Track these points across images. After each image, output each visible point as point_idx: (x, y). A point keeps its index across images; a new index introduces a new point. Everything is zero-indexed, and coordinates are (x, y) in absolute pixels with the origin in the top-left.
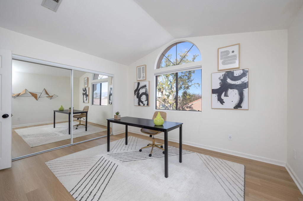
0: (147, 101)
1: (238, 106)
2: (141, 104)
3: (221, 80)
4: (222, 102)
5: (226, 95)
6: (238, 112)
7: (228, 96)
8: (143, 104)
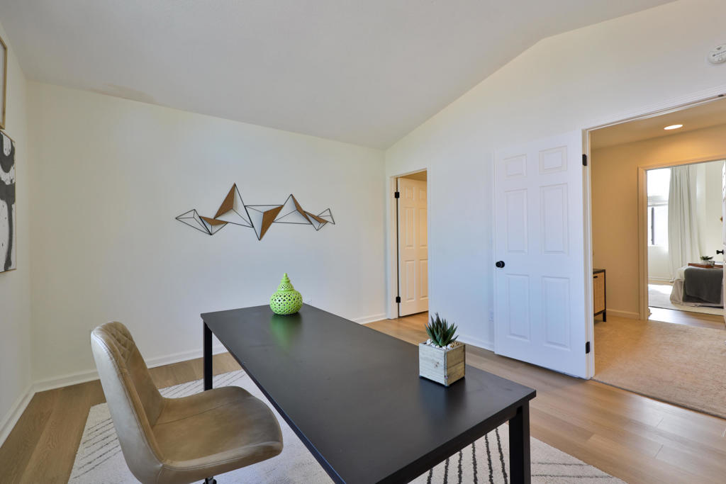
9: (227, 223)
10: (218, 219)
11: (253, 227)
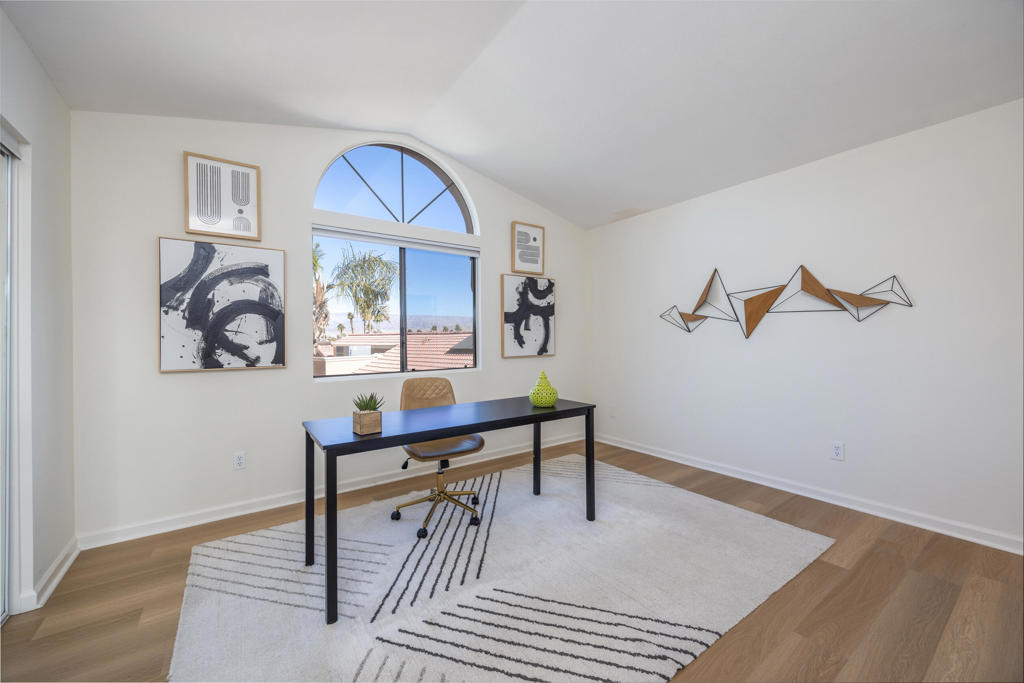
0: (275, 344)
1: (543, 350)
2: (224, 357)
3: (520, 293)
4: (520, 341)
5: (527, 328)
6: (542, 360)
7: (529, 330)
8: (244, 357)
9: (706, 317)
10: (698, 313)
11: (738, 320)
